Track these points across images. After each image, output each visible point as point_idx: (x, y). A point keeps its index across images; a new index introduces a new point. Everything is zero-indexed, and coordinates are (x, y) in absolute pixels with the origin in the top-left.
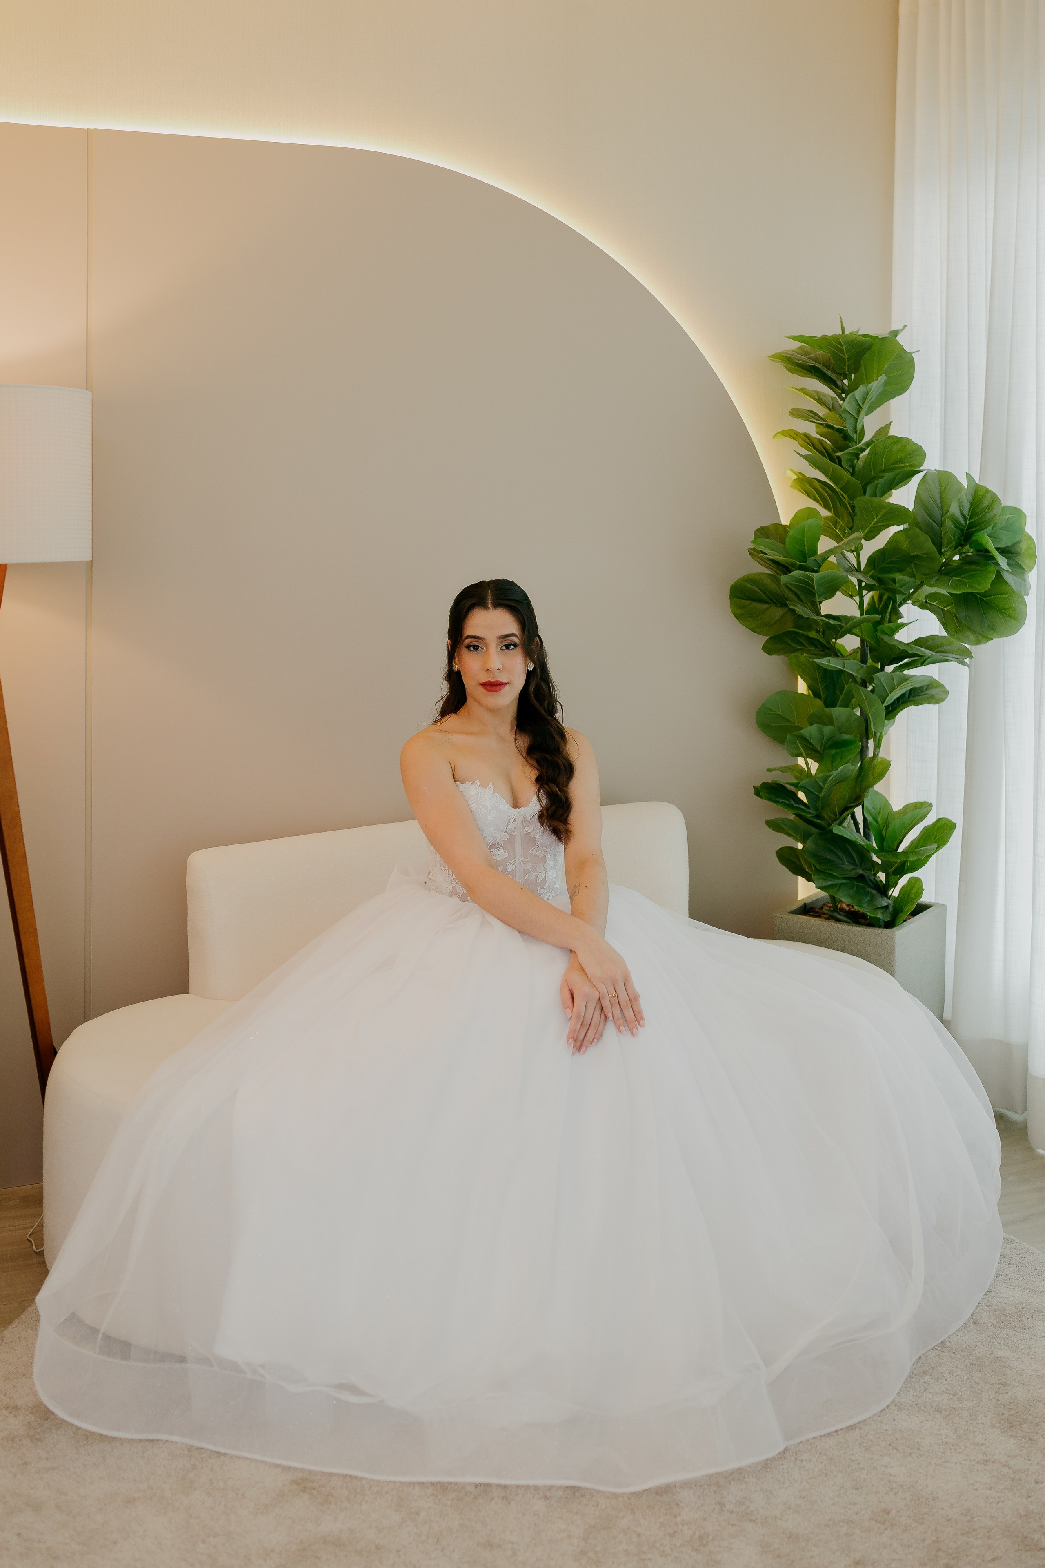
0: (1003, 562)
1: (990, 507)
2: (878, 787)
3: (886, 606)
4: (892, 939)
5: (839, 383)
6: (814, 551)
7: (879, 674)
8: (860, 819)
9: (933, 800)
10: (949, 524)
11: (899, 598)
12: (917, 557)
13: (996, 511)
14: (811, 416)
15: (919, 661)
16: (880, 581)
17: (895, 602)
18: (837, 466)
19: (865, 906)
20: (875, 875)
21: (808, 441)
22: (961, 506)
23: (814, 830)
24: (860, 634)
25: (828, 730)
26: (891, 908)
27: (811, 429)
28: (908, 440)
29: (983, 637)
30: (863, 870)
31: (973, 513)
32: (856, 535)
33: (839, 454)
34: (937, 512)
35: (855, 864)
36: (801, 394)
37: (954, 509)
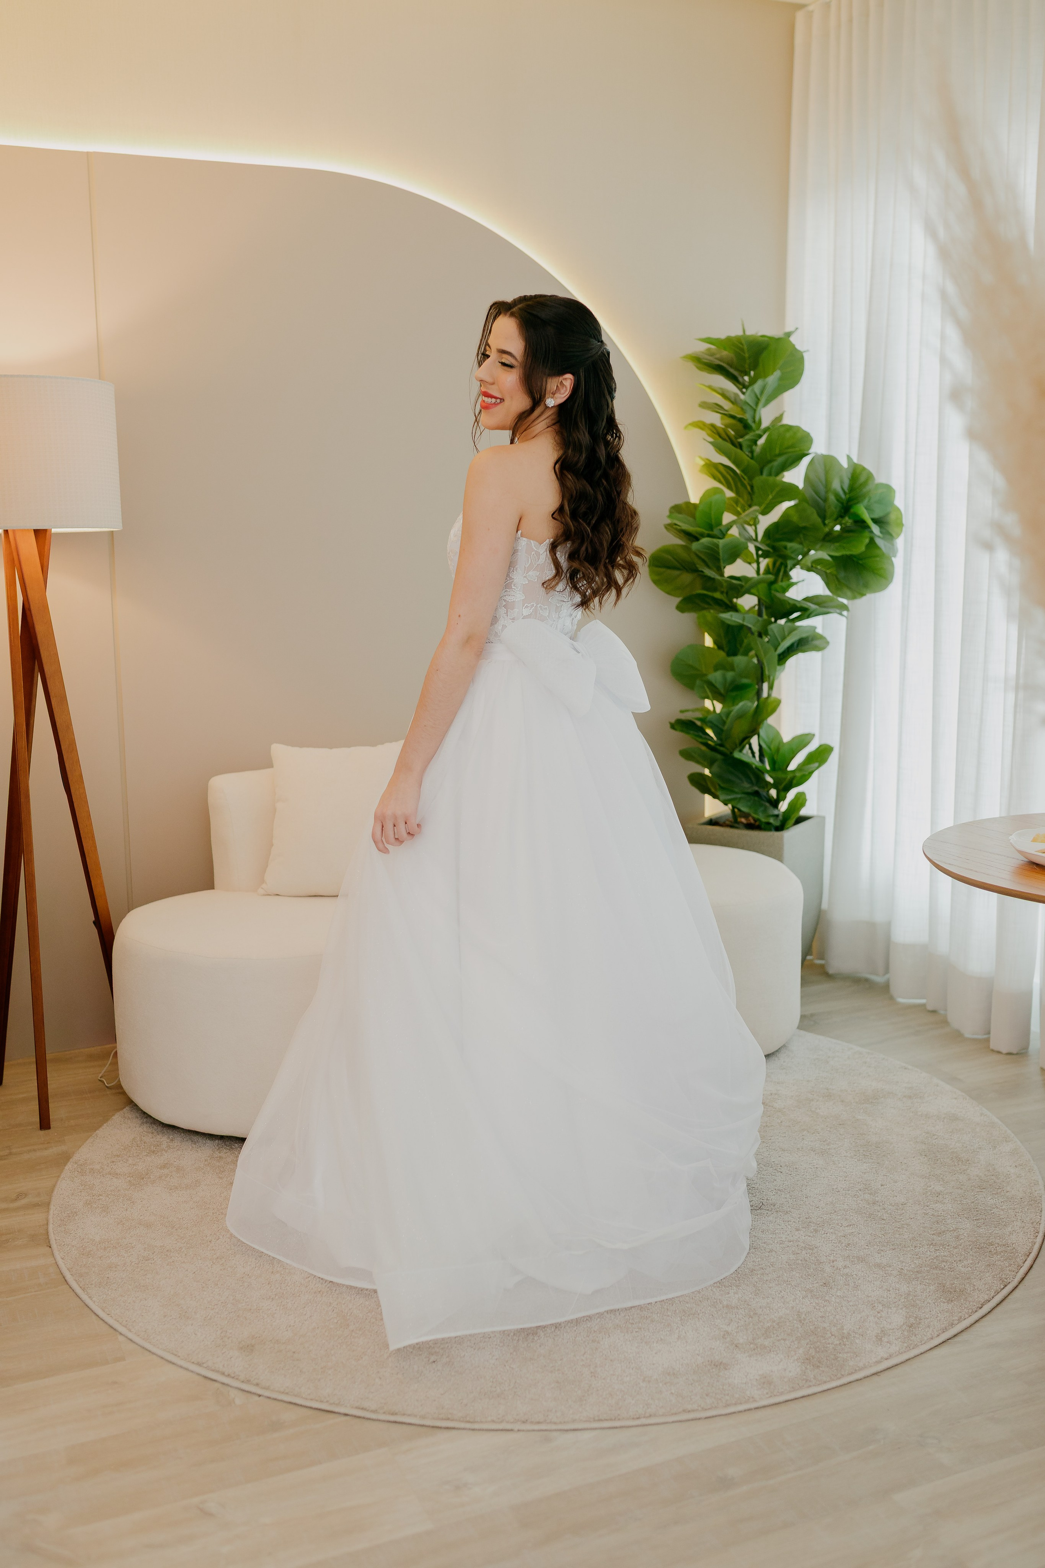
0: (875, 529)
1: (865, 483)
2: (771, 720)
3: (779, 570)
4: (782, 839)
5: (740, 379)
6: (719, 523)
7: (773, 626)
8: (756, 749)
9: (816, 730)
10: (832, 498)
11: (790, 563)
12: (805, 528)
13: (870, 486)
14: (717, 408)
15: (806, 613)
16: (774, 548)
17: (786, 566)
18: (739, 451)
19: (761, 814)
20: (768, 791)
21: (713, 429)
22: (842, 482)
23: (719, 756)
24: (757, 594)
25: (730, 675)
26: (781, 817)
27: (716, 419)
28: (798, 429)
29: (858, 593)
30: (759, 787)
31: (852, 488)
32: (755, 508)
33: (740, 440)
34: (822, 490)
35: (751, 783)
36: (708, 390)
37: (836, 485)
